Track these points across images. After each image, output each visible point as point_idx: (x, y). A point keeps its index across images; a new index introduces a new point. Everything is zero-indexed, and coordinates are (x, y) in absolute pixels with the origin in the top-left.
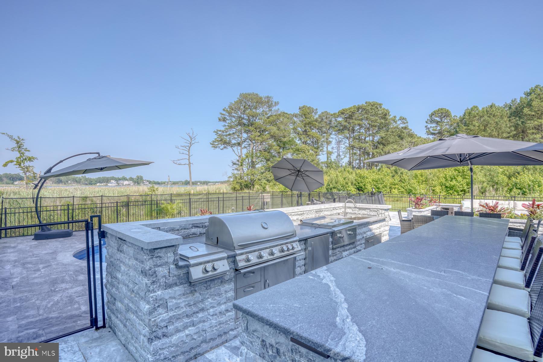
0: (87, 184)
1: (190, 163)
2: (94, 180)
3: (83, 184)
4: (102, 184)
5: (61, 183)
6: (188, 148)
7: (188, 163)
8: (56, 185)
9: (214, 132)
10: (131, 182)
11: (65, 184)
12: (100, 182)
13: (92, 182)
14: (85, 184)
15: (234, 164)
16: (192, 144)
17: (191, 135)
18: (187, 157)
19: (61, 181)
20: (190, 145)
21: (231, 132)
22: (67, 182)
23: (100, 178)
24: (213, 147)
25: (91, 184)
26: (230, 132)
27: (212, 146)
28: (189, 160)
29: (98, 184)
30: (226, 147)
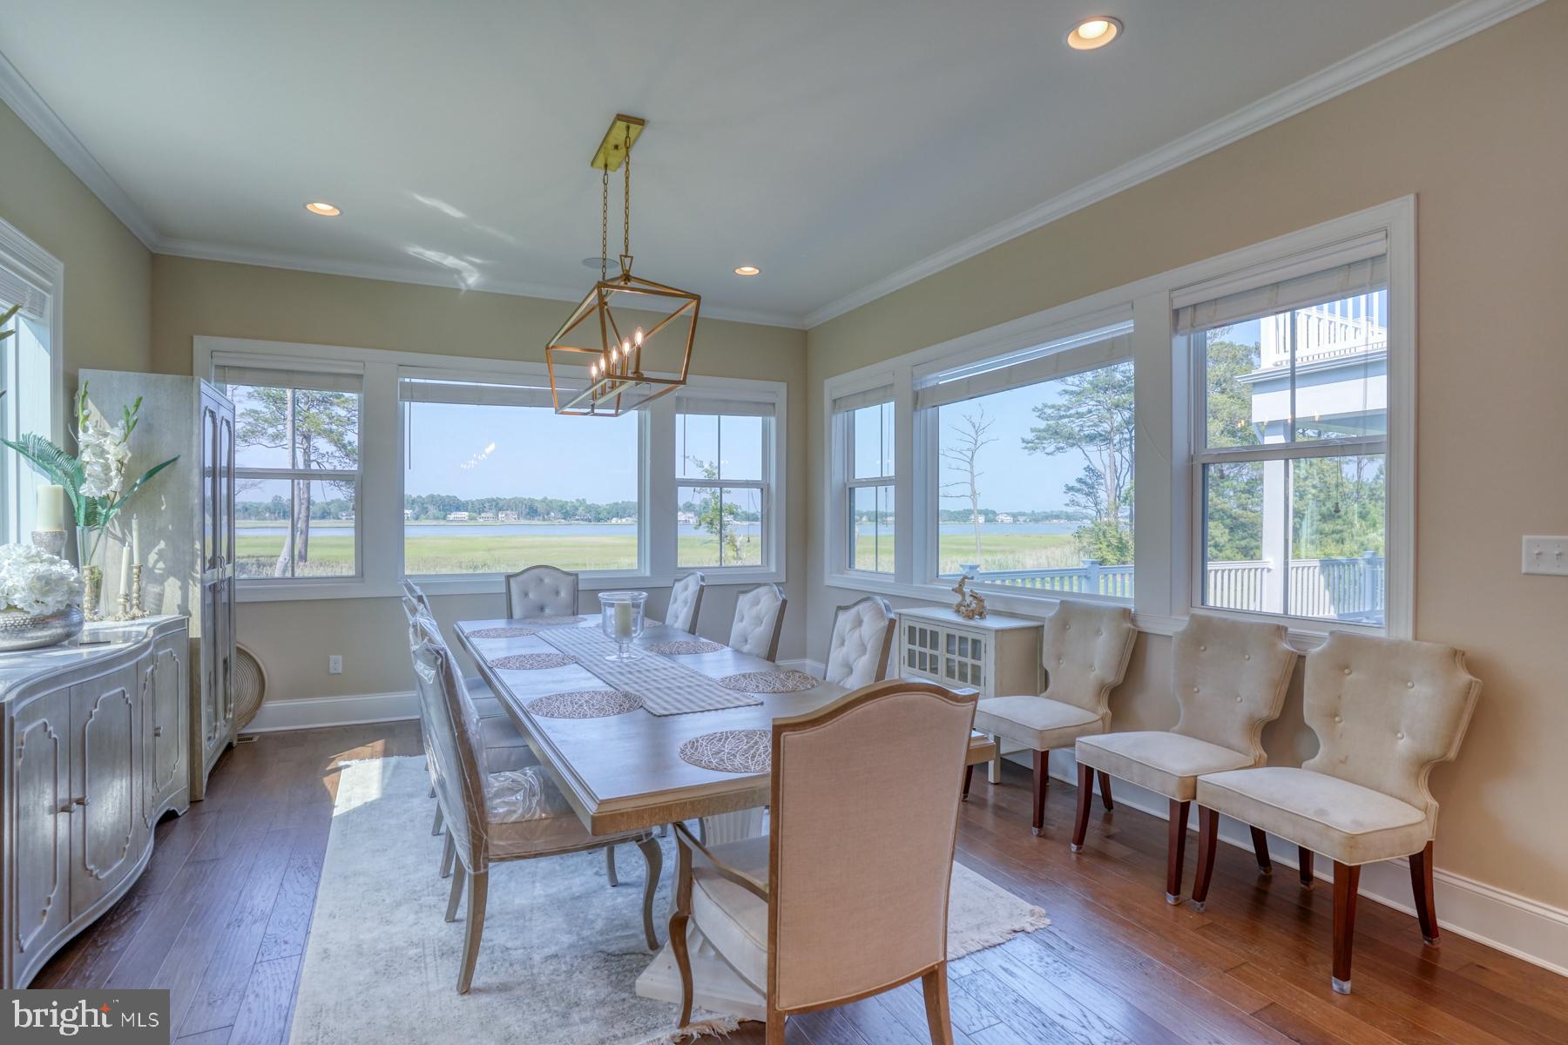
0: (590, 521)
1: (974, 492)
2: (604, 509)
3: (582, 520)
4: (624, 520)
5: (536, 518)
6: (970, 454)
7: (969, 493)
8: (527, 522)
9: (1034, 410)
10: (691, 515)
11: (544, 519)
12: (617, 515)
13: (599, 514)
14: (586, 520)
15: (1070, 489)
16: (978, 445)
17: (976, 420)
18: (968, 477)
19: (536, 511)
20: (972, 446)
21: (1083, 409)
22: (548, 514)
23: (617, 504)
24: (1026, 448)
25: (599, 521)
26: (1080, 410)
27: (1024, 445)
28: (972, 484)
29: (614, 521)
30: (1063, 448)
